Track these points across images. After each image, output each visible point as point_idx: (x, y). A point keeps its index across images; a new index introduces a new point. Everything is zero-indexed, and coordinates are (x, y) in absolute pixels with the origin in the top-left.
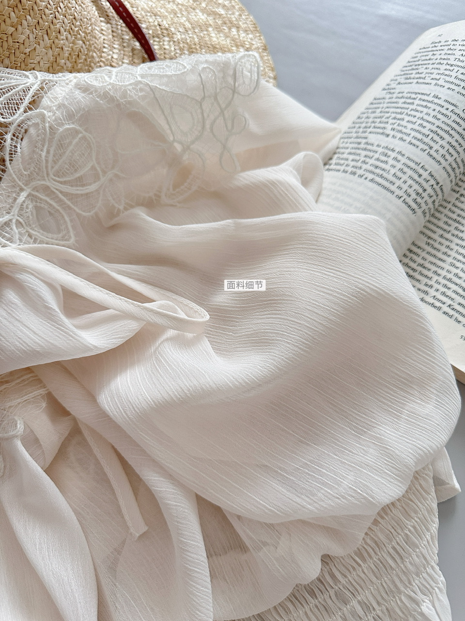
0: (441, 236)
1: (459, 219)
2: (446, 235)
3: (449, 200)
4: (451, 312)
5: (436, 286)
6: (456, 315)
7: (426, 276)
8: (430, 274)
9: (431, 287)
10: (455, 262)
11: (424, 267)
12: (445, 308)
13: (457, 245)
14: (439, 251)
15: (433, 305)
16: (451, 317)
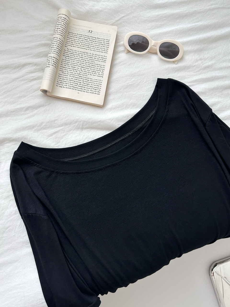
0: (65, 70)
1: (67, 63)
3: (63, 59)
4: (74, 88)
5: (68, 83)
6: (75, 88)
7: (65, 81)
10: (70, 75)
11: (64, 79)
13: (69, 70)
15: (69, 88)
16: (74, 89)
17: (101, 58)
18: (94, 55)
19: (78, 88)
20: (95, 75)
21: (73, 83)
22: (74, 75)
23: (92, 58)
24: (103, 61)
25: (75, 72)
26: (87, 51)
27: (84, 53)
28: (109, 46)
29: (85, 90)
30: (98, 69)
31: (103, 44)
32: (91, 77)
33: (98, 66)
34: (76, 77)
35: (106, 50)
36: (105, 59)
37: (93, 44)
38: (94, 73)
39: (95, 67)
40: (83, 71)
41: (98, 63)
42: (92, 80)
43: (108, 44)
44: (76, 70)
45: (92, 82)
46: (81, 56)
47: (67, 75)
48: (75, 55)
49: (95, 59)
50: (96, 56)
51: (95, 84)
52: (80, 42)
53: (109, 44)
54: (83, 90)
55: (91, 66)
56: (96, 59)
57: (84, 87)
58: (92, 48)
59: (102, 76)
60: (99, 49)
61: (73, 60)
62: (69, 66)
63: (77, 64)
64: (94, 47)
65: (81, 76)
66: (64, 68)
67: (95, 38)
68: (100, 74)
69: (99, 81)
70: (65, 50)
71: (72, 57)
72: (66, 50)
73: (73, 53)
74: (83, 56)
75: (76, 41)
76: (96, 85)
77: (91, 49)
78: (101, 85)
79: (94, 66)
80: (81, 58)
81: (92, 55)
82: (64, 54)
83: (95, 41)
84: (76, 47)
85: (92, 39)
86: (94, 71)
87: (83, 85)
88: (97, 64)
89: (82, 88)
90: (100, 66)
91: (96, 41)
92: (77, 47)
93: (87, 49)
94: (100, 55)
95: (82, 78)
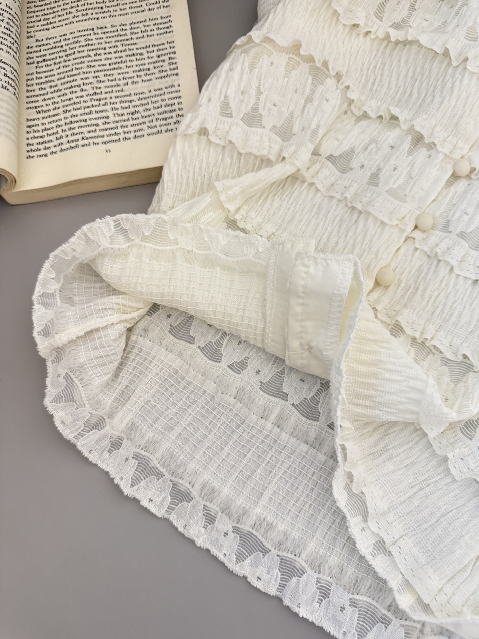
0: (44, 100)
1: (47, 79)
2: (46, 97)
3: (31, 72)
4: (86, 142)
5: (63, 134)
6: (91, 141)
7: (54, 134)
8: (55, 130)
9: (61, 137)
10: (66, 108)
11: (48, 129)
12: (81, 143)
13: (59, 96)
14: (49, 110)
15: (71, 148)
16: (90, 144)
17: (152, 25)
18: (128, 24)
19: (103, 136)
20: (148, 78)
21: (79, 127)
22: (75, 103)
23: (122, 36)
24: (163, 31)
25: (79, 94)
26: (100, 23)
27: (93, 30)
29: (128, 132)
30: (152, 57)
32: (141, 87)
33: (149, 50)
34: (85, 108)
36: (167, 25)
38: (142, 73)
39: (143, 57)
40: (104, 81)
41: (146, 42)
42: (141, 96)
44: (79, 86)
45: (144, 102)
46: (84, 43)
47: (56, 112)
48: (65, 48)
49: (134, 36)
50: (133, 26)
51: (156, 105)
54: (122, 136)
55: (128, 59)
56: (137, 33)
57: (122, 127)
58: (115, 11)
59: (175, 72)
60: (138, 4)
61: (63, 64)
62: (56, 86)
63: (79, 69)
64: (119, 5)
65: (103, 96)
66: (41, 98)
68: (166, 71)
69: (169, 90)
70: (29, 47)
71: (56, 58)
72: (32, 47)
73: (58, 44)
74: (92, 40)
75: (57, 12)
76: (163, 103)
77: (112, 14)
78: (179, 100)
79: (137, 54)
80: (85, 49)
81: (119, 28)
82: (29, 58)
84: (62, 25)
86: (141, 67)
87: (117, 122)
88: (147, 47)
89: (115, 130)
90: (155, 49)
92: (66, 24)
93: (98, 19)
94: (148, 20)
95: (108, 101)
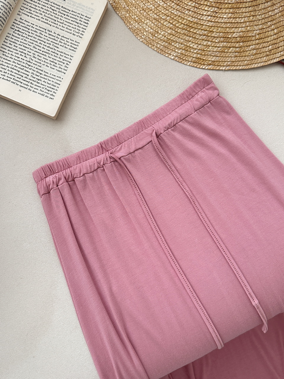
0: (9, 50)
1: (15, 41)
2: (10, 50)
3: (10, 33)
4: (14, 81)
5: (8, 72)
6: (16, 82)
7: (4, 69)
8: (5, 67)
9: (6, 73)
10: (15, 61)
11: (3, 65)
12: (12, 80)
13: (15, 53)
14: (8, 57)
15: (7, 80)
16: (14, 83)
17: (70, 43)
18: (61, 36)
19: (22, 83)
20: (54, 67)
21: (15, 73)
22: (20, 61)
23: (55, 40)
24: (72, 49)
25: (23, 58)
26: (50, 28)
27: (46, 30)
28: (87, 27)
29: (32, 87)
30: (61, 59)
31: (79, 22)
32: (48, 70)
33: (62, 54)
34: (22, 66)
35: (81, 32)
36: (75, 47)
37: (63, 19)
38: (52, 63)
39: (57, 56)
40: (36, 58)
41: (63, 49)
42: (46, 74)
43: (86, 23)
44: (25, 54)
45: (46, 77)
46: (38, 35)
47: (10, 59)
48: (30, 31)
49: (60, 44)
50: (63, 38)
51: (49, 82)
52: (43, 12)
53: (88, 24)
54: (29, 87)
55: (51, 53)
56: (62, 43)
57: (31, 83)
58: (60, 26)
59: (65, 71)
60: (70, 28)
61: (25, 38)
62: (17, 47)
63: (30, 45)
64: (63, 23)
65: (32, 65)
66: (8, 48)
67: (68, 10)
68: (62, 69)
69: (58, 78)
70: (15, 20)
71: (24, 33)
72: (17, 20)
73: (28, 27)
74: (42, 35)
75: (37, 9)
76: (52, 83)
77: (58, 26)
78: (58, 86)
79: (56, 53)
80: (38, 38)
81: (57, 36)
82: (13, 25)
83: (67, 15)
84: (35, 18)
85: (64, 11)
86: (54, 61)
87: (30, 80)
88: (61, 52)
89: (28, 83)
90: (65, 55)
91: (69, 15)
92: (37, 19)
93: (51, 25)
94: (70, 39)
95: (32, 68)
